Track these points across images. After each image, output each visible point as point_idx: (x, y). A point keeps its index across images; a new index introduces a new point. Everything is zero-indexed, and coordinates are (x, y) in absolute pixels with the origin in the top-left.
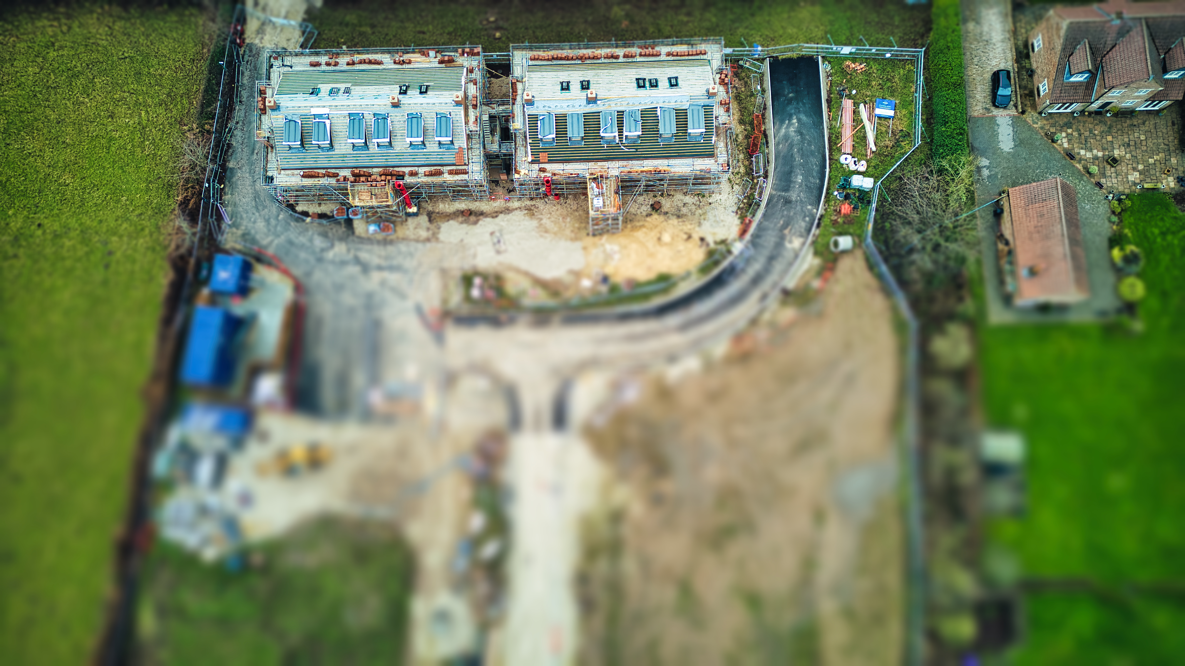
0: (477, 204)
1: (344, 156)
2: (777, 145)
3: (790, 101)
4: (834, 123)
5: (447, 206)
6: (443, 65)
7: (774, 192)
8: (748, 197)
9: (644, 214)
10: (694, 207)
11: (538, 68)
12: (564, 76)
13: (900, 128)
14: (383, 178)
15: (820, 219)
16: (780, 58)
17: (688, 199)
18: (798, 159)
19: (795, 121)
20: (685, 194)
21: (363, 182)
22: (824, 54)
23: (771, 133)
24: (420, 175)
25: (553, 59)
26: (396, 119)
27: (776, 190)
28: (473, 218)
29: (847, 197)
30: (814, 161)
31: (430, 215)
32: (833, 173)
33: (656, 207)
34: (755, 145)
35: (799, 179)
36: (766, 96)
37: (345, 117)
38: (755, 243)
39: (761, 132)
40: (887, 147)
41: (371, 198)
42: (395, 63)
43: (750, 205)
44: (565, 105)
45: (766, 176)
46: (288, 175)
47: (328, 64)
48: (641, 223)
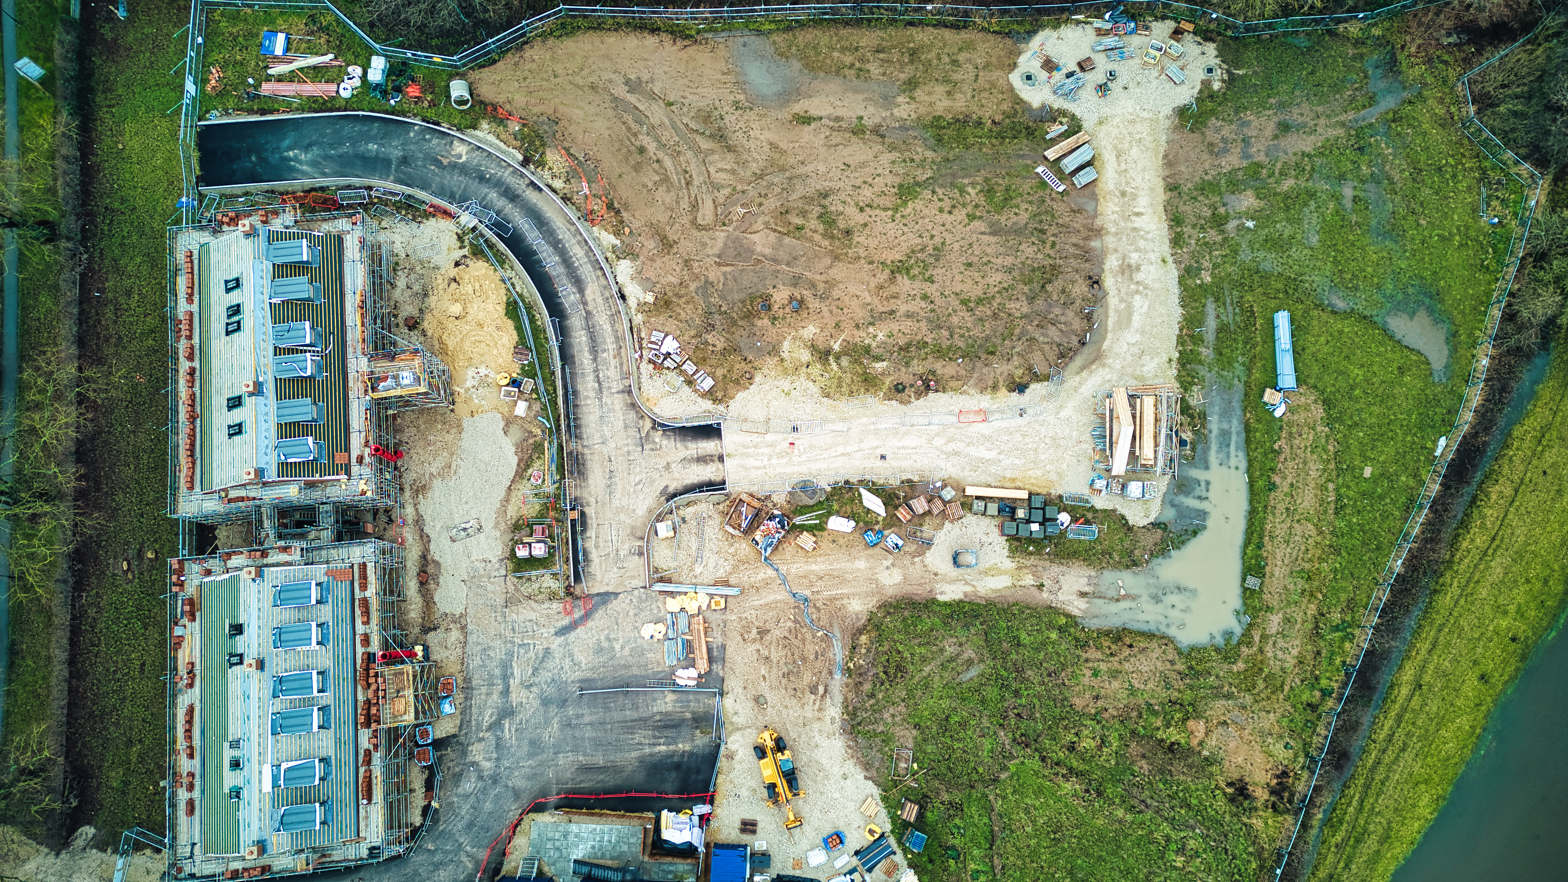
0: (409, 564)
1: (338, 741)
2: (325, 175)
3: (262, 160)
4: (294, 105)
5: (412, 607)
6: (198, 614)
7: (392, 178)
8: (398, 211)
9: (422, 339)
10: (412, 276)
11: (206, 476)
12: (219, 435)
13: (302, 27)
14: (372, 680)
15: (428, 122)
16: (198, 173)
17: (401, 282)
18: (346, 148)
19: (291, 153)
20: (393, 286)
21: (378, 710)
22: (196, 119)
23: (308, 183)
24: (368, 631)
25: (192, 455)
26: (282, 665)
27: (388, 176)
28: (431, 569)
29: (398, 90)
30: (348, 129)
31: (426, 630)
32: (365, 107)
33: (413, 324)
34: (325, 201)
35: (373, 147)
36: (254, 191)
37: (277, 741)
38: (461, 200)
39: (306, 197)
40: (328, 41)
41: (404, 696)
42: (191, 685)
43: (410, 206)
44: (264, 426)
45: (370, 188)
46: (367, 826)
47: (191, 788)
48: (436, 343)
